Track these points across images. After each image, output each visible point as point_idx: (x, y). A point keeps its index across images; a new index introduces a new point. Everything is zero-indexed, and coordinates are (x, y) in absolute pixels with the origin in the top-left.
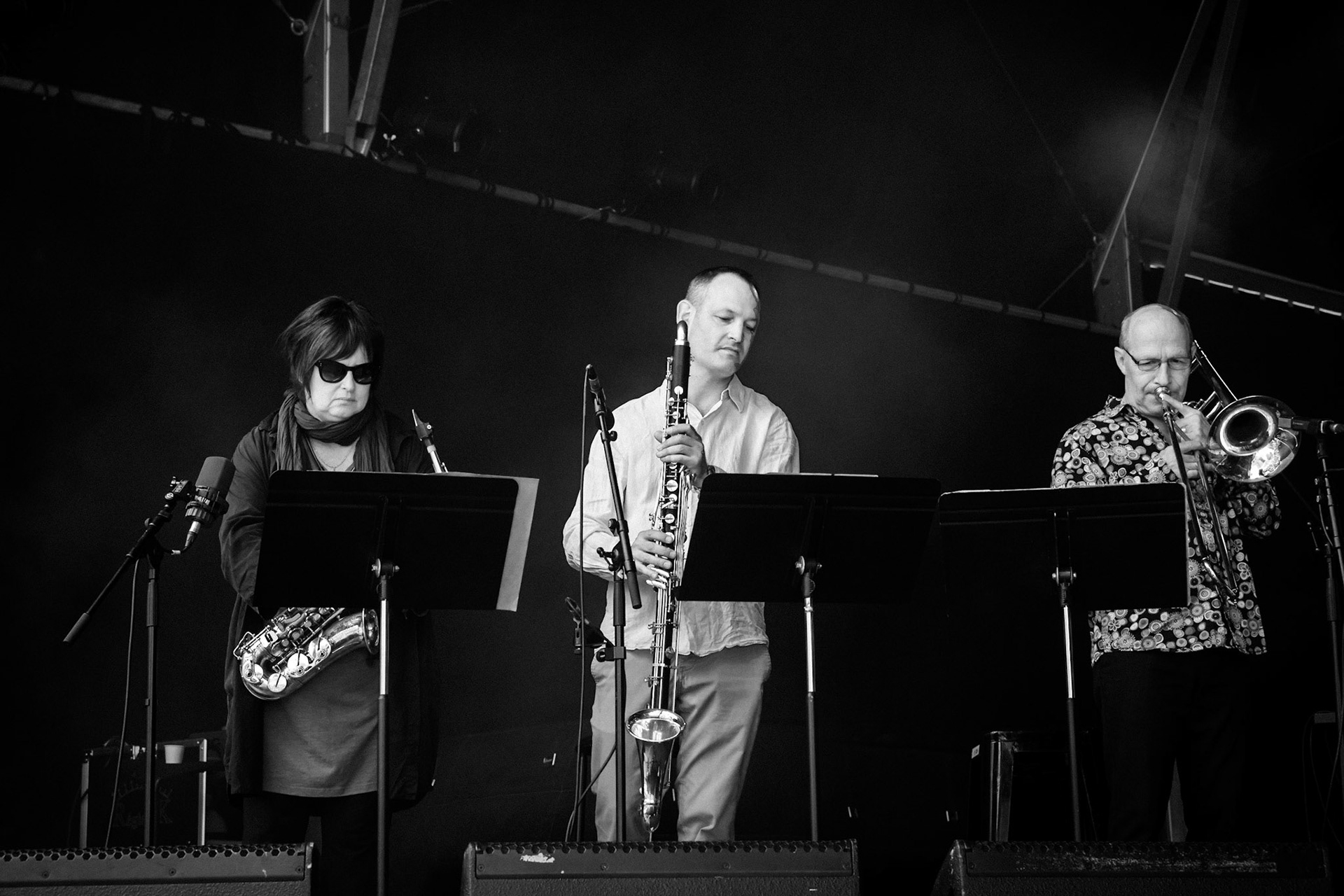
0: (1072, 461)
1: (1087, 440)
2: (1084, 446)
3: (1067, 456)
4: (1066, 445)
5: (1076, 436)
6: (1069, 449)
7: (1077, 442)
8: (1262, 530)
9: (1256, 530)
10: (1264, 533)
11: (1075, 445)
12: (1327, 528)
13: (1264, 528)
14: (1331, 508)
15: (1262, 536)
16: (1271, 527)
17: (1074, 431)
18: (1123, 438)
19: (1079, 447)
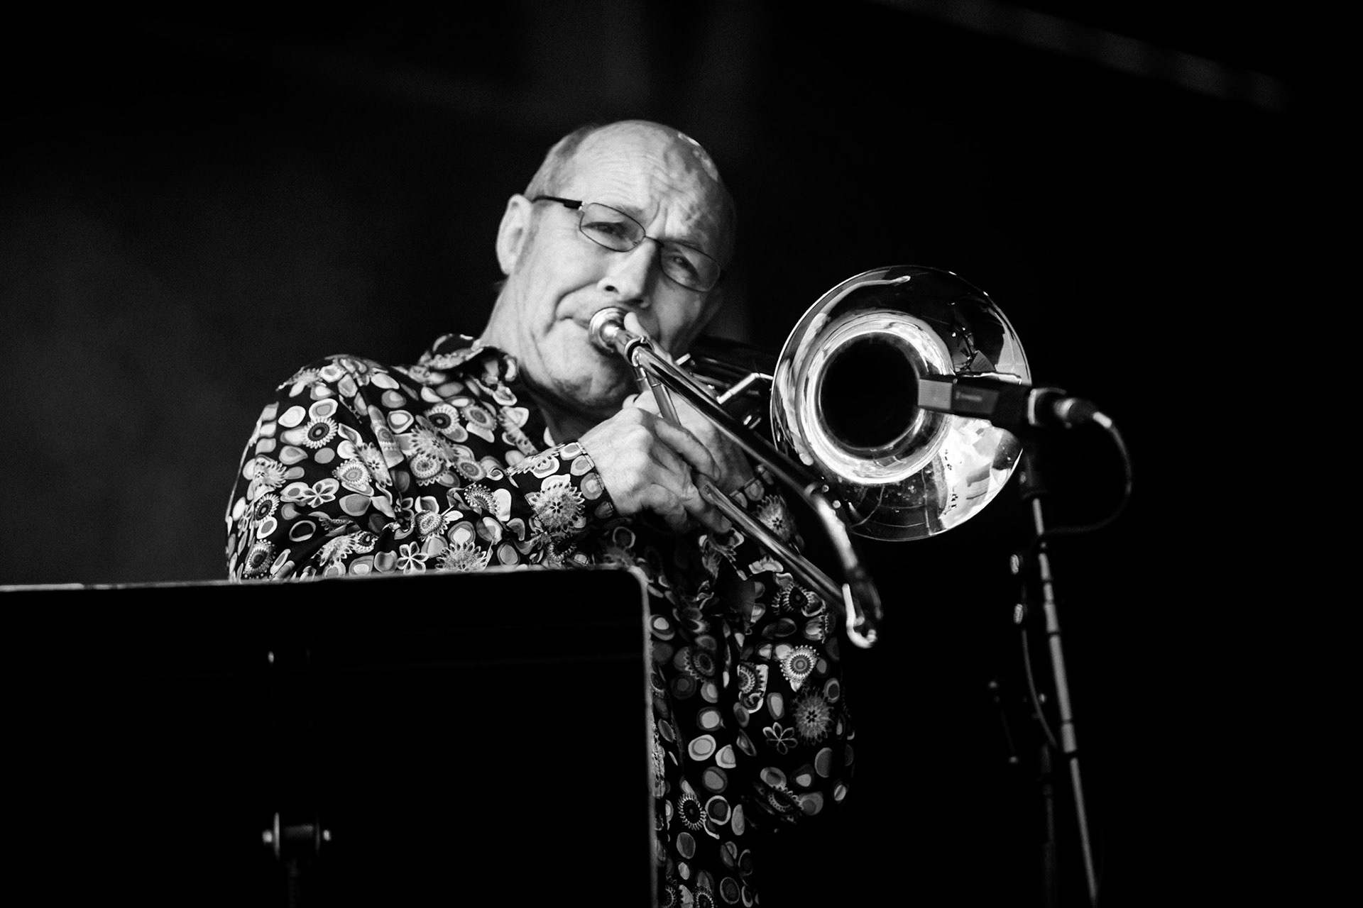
0: (307, 429)
1: (360, 389)
2: (350, 401)
3: (294, 415)
4: (296, 391)
5: (329, 372)
6: (305, 400)
7: (333, 386)
9: (781, 785)
10: (801, 802)
11: (321, 391)
12: (1043, 698)
14: (1055, 642)
17: (330, 363)
18: (454, 425)
19: (335, 397)
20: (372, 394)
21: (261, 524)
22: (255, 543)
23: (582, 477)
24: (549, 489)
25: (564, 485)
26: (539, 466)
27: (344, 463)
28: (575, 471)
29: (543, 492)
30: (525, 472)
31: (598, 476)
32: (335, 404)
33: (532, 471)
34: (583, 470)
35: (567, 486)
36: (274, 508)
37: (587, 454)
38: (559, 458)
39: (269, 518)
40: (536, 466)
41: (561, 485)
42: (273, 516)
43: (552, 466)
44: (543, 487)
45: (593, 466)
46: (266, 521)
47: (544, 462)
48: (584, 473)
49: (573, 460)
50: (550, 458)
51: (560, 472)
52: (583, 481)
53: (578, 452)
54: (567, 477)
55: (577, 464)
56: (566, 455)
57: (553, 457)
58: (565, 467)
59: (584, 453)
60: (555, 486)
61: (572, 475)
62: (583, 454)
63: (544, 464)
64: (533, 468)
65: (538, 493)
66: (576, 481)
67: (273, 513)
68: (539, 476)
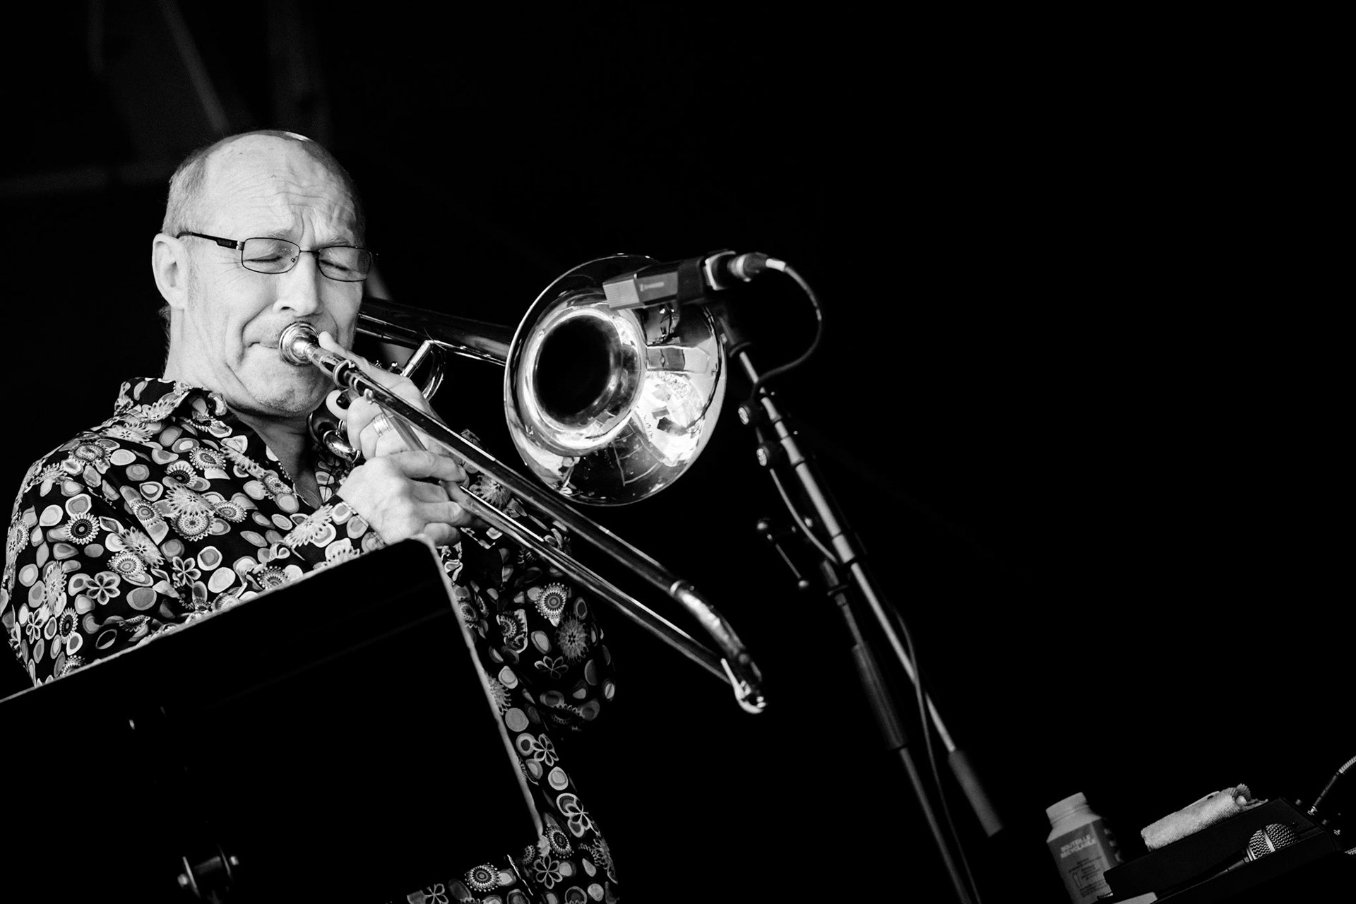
4: (45, 490)
8: (578, 703)
9: (561, 704)
10: (580, 712)
13: (581, 694)
15: (576, 719)
16: (595, 692)
18: (194, 479)
19: (85, 491)
20: (117, 476)
21: (68, 640)
22: (66, 659)
23: (361, 539)
24: (334, 557)
25: (347, 550)
26: (317, 535)
27: (115, 556)
28: (353, 534)
29: (330, 561)
30: (306, 544)
31: (375, 534)
32: (89, 498)
33: (312, 541)
34: (360, 532)
35: (350, 551)
36: (75, 623)
37: (357, 514)
38: (333, 523)
39: (73, 634)
40: (314, 536)
41: (344, 551)
42: (76, 631)
43: (329, 534)
44: (328, 555)
45: (367, 525)
46: (71, 637)
47: (321, 530)
48: (361, 535)
49: (346, 523)
50: (324, 525)
51: (338, 538)
52: (363, 542)
53: (348, 514)
54: (346, 543)
55: (351, 526)
56: (339, 520)
57: (326, 523)
58: (341, 532)
59: (355, 513)
60: (339, 553)
61: (351, 539)
62: (354, 515)
63: (320, 532)
64: (312, 538)
65: (325, 562)
66: (356, 543)
67: (76, 628)
68: (320, 545)
